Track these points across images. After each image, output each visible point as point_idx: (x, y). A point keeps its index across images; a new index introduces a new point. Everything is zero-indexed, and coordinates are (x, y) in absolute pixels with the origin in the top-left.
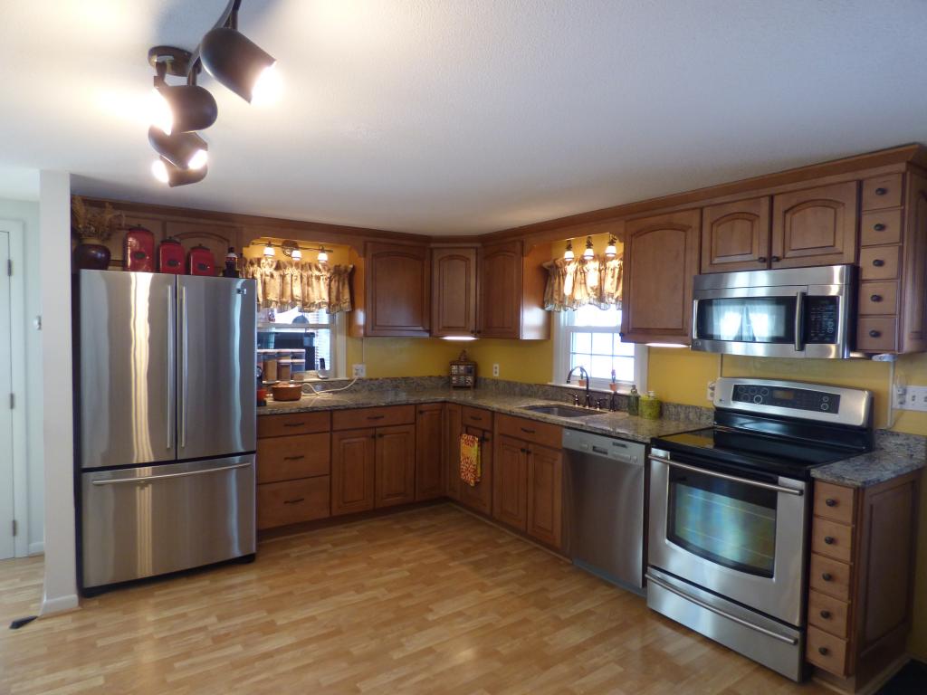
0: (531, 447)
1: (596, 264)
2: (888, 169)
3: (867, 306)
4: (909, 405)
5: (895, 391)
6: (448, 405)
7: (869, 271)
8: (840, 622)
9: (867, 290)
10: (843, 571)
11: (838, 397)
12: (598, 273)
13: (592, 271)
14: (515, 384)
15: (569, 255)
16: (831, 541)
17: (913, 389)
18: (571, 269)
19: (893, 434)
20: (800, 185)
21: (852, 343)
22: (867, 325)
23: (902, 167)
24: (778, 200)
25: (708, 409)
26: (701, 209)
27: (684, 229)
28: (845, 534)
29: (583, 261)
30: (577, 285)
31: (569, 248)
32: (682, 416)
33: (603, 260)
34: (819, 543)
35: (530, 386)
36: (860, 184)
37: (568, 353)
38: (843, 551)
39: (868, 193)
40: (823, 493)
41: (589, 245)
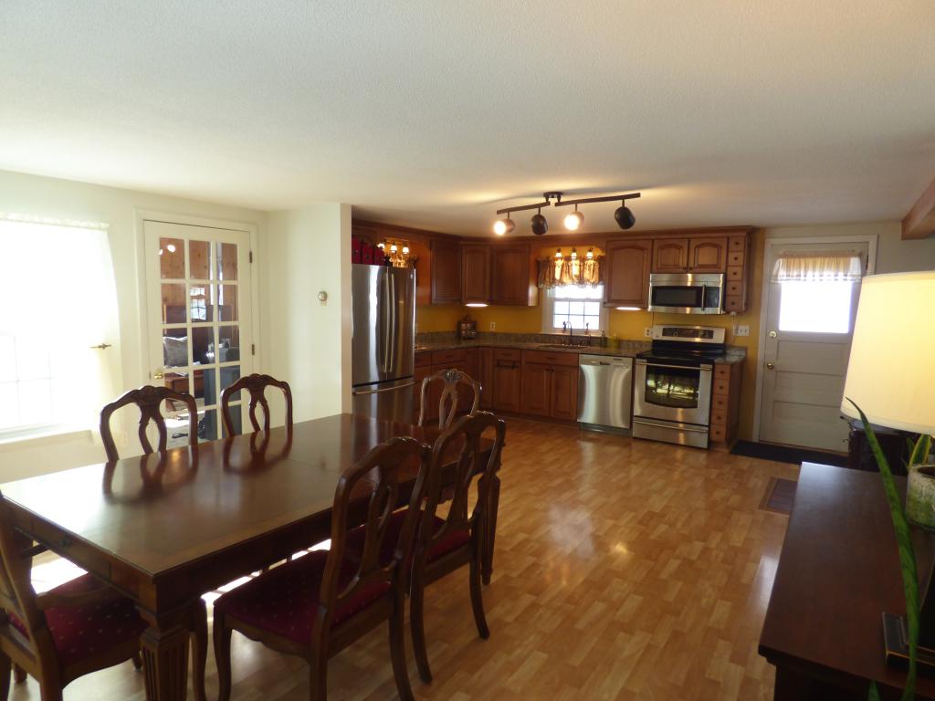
0: (553, 368)
1: (578, 262)
2: (739, 234)
3: (730, 291)
4: (740, 334)
5: (734, 328)
6: (480, 349)
7: (730, 277)
8: (724, 420)
9: (730, 285)
10: (725, 399)
11: (712, 332)
12: (578, 267)
13: (574, 266)
14: (512, 335)
15: (559, 255)
16: (721, 388)
17: (741, 327)
18: (559, 263)
19: (734, 347)
20: (703, 235)
21: (724, 307)
22: (729, 300)
23: (744, 234)
24: (692, 241)
25: (648, 342)
26: (653, 240)
27: (642, 249)
28: (726, 384)
29: (568, 259)
30: (564, 274)
31: (559, 251)
32: (631, 346)
33: (583, 260)
34: (717, 390)
35: (523, 335)
36: (728, 238)
37: (552, 314)
38: (726, 391)
39: (732, 243)
40: (718, 369)
41: (574, 251)
